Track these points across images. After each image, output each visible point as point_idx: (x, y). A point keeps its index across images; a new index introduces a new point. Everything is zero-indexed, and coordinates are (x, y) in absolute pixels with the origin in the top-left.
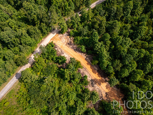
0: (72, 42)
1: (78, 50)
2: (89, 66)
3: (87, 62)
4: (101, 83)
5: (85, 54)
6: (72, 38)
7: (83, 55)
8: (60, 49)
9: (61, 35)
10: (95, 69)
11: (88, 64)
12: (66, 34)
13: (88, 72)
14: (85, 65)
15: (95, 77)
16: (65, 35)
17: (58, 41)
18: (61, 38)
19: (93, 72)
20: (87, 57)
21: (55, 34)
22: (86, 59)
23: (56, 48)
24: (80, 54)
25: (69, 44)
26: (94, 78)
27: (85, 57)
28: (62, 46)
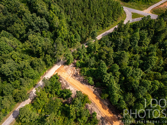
0: (79, 73)
1: (84, 82)
2: (98, 101)
3: (95, 96)
4: (114, 122)
5: (93, 87)
6: (78, 69)
7: (90, 88)
8: (65, 81)
9: (67, 66)
10: (105, 105)
11: (97, 98)
12: (72, 65)
13: (97, 108)
14: (93, 100)
15: (106, 114)
16: (70, 66)
17: (63, 73)
18: (66, 70)
19: (103, 107)
20: (95, 90)
21: (60, 65)
22: (94, 93)
23: (61, 80)
24: (87, 86)
25: (76, 75)
26: (104, 116)
27: (93, 90)
28: (67, 78)
